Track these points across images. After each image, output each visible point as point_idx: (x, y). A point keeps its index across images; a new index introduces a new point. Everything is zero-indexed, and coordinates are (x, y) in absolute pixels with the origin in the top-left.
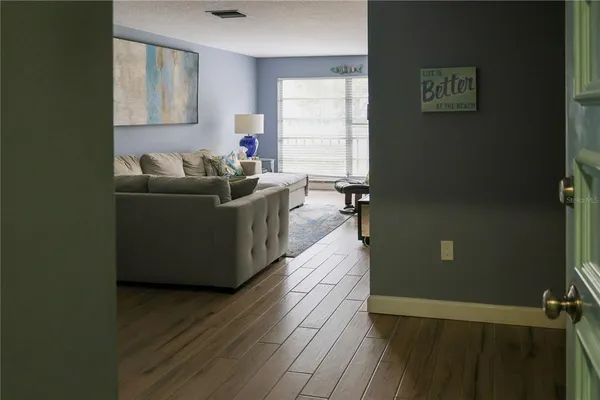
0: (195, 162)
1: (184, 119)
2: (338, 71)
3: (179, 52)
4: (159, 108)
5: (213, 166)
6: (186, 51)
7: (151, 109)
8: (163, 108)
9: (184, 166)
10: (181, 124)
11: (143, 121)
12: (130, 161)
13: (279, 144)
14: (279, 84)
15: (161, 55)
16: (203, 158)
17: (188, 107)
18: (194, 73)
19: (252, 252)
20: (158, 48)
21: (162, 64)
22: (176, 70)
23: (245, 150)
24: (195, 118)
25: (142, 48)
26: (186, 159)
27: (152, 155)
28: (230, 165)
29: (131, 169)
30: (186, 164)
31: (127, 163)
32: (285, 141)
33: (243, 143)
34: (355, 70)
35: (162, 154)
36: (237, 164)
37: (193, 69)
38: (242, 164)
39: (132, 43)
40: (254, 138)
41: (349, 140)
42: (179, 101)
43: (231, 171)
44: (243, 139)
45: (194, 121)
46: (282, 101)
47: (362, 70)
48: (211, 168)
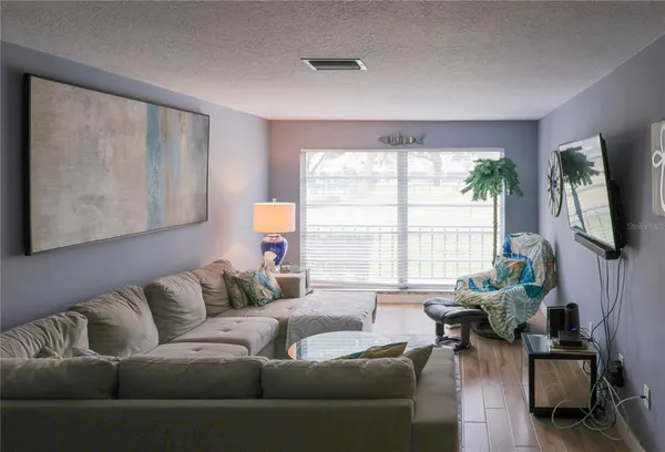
0: (215, 283)
1: (192, 217)
2: (389, 142)
3: (187, 114)
5: (241, 287)
6: (195, 113)
9: (204, 292)
10: (189, 225)
11: (142, 227)
12: (136, 299)
14: (302, 157)
15: (165, 120)
16: (225, 276)
17: (197, 197)
18: (204, 146)
20: (161, 109)
21: (166, 135)
22: (183, 143)
23: (270, 256)
25: (138, 111)
26: (205, 282)
27: (163, 282)
28: (266, 285)
29: (139, 312)
30: (206, 289)
31: (132, 303)
32: (308, 236)
33: (267, 246)
34: (414, 140)
35: (175, 277)
36: (274, 283)
37: (203, 141)
38: (280, 281)
39: (129, 101)
40: (281, 239)
41: (403, 235)
42: (187, 189)
43: (268, 295)
44: (267, 240)
45: (203, 218)
46: (305, 180)
47: (425, 141)
48: (237, 292)
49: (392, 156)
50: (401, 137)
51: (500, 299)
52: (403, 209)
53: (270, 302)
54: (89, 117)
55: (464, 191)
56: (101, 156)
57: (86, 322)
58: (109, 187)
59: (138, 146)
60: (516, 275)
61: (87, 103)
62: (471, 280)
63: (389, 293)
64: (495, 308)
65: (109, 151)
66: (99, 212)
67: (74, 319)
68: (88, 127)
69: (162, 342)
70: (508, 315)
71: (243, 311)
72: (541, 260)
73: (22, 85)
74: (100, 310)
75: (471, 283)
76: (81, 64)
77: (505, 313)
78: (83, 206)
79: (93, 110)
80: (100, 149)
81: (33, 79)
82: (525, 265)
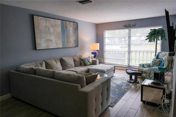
0: (77, 60)
1: (74, 46)
2: (126, 26)
3: (71, 23)
4: (66, 42)
5: (83, 61)
6: (74, 22)
7: (63, 42)
8: (67, 42)
9: (74, 61)
10: (73, 47)
11: (61, 47)
12: (57, 61)
13: (104, 53)
14: (104, 32)
15: (66, 24)
16: (80, 58)
17: (75, 41)
19: (95, 110)
20: (65, 21)
21: (66, 27)
22: (71, 29)
23: (93, 55)
24: (77, 45)
25: (59, 22)
26: (75, 59)
27: (64, 58)
28: (88, 61)
29: (57, 63)
31: (56, 61)
32: (106, 52)
33: (93, 53)
34: (133, 25)
35: (67, 58)
36: (91, 61)
37: (76, 29)
38: (92, 61)
39: (56, 20)
40: (96, 52)
41: (129, 52)
42: (72, 39)
43: (89, 63)
44: (93, 52)
45: (77, 46)
46: (105, 38)
47: (136, 25)
48: (82, 62)
49: (127, 31)
50: (129, 25)
51: (149, 70)
52: (129, 45)
53: (89, 65)
54: (47, 23)
55: (146, 40)
56: (50, 31)
57: (45, 63)
58: (53, 38)
59: (59, 30)
60: (158, 64)
61: (46, 20)
62: (143, 65)
63: (125, 67)
64: (147, 73)
65: (52, 31)
66: (50, 43)
67: (42, 62)
68: (47, 26)
69: (63, 70)
70: (151, 75)
71: (84, 66)
72: (167, 60)
73: (32, 17)
74: (48, 61)
75: (143, 66)
76: (45, 13)
77: (150, 74)
78: (47, 41)
79: (48, 22)
80: (50, 30)
81: (34, 16)
82: (162, 61)
